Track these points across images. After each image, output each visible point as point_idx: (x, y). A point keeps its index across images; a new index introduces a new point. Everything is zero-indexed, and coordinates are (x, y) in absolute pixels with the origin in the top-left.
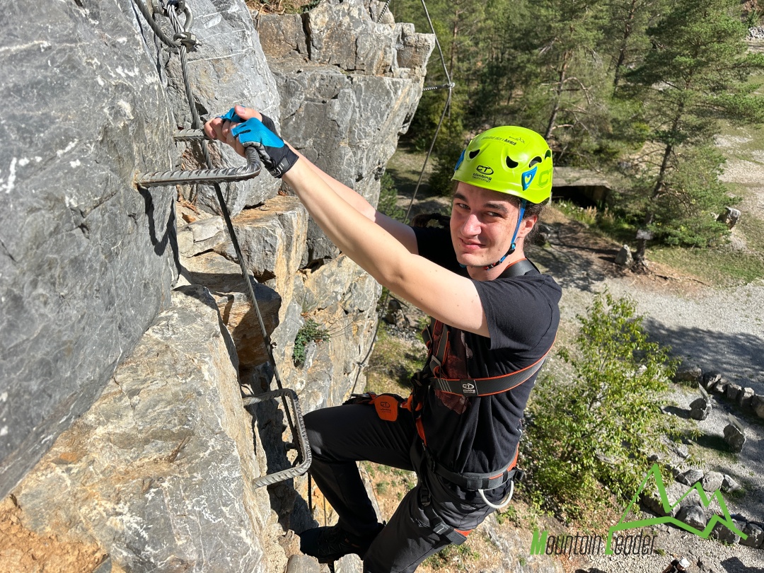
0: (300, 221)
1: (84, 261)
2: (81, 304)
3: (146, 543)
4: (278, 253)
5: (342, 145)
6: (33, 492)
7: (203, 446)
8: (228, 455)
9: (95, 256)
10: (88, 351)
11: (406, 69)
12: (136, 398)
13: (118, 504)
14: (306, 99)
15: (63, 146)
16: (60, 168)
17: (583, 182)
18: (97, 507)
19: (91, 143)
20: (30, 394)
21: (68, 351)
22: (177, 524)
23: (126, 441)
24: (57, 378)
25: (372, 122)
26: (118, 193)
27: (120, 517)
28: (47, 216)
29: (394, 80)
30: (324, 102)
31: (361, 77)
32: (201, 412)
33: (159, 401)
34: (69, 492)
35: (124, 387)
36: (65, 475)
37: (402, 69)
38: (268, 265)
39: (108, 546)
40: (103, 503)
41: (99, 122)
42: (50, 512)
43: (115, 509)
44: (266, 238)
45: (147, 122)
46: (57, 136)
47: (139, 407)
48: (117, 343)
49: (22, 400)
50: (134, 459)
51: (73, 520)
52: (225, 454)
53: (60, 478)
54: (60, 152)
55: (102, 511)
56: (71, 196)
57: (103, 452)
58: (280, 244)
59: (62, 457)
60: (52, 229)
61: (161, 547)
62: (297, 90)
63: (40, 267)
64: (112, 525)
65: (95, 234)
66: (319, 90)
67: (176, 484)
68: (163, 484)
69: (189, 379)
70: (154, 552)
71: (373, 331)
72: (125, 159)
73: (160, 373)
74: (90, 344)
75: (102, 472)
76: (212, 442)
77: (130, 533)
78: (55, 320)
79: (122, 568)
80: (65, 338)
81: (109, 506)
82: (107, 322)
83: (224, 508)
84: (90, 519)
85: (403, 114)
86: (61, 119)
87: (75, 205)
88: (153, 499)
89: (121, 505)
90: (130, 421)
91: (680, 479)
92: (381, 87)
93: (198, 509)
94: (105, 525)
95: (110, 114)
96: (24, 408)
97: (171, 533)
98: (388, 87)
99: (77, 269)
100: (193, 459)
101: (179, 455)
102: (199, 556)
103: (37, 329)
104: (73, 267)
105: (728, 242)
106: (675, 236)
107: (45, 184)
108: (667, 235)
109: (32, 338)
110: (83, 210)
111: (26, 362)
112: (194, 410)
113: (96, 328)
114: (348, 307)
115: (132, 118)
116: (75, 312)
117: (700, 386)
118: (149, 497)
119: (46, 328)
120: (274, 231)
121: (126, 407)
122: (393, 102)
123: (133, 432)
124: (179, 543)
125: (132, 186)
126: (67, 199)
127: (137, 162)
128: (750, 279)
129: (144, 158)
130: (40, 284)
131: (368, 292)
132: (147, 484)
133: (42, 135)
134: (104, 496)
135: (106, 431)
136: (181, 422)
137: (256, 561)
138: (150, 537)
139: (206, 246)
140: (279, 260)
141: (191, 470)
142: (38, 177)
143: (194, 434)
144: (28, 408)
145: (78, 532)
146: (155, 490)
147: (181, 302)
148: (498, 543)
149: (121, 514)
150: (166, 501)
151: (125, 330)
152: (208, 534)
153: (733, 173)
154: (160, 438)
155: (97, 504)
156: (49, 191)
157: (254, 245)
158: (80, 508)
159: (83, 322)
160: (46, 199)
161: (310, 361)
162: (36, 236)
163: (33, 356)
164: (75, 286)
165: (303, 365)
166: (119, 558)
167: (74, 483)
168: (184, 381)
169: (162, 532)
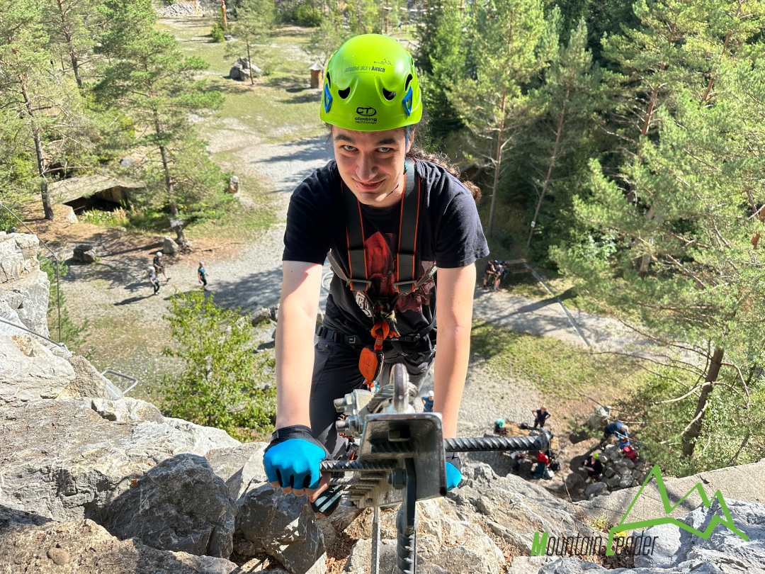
117: (270, 320)
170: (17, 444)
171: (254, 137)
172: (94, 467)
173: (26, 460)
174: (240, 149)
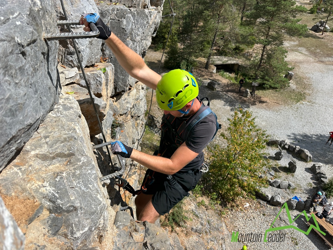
0: (111, 73)
1: (24, 69)
2: (24, 89)
3: (58, 198)
4: (103, 85)
5: (128, 40)
6: (5, 178)
7: (79, 160)
8: (90, 164)
9: (29, 68)
10: (29, 110)
11: (154, 7)
12: (48, 140)
13: (44, 182)
14: (111, 19)
15: (13, 14)
16: (12, 24)
17: (229, 62)
18: (35, 184)
19: (24, 15)
20: (6, 123)
21: (20, 107)
22: (71, 192)
23: (44, 158)
24: (17, 119)
25: (140, 29)
26: (37, 41)
27: (45, 188)
28: (8, 44)
29: (149, 11)
30: (119, 20)
31: (135, 9)
32: (77, 147)
33: (58, 141)
34: (21, 178)
35: (42, 135)
36: (19, 171)
37: (152, 7)
38: (99, 90)
39: (41, 200)
40: (37, 182)
41: (27, 6)
42: (14, 187)
43: (42, 185)
44: (97, 78)
45: (47, 12)
46: (9, 9)
47: (49, 143)
48: (40, 110)
49: (3, 125)
50: (49, 165)
51: (24, 190)
52: (89, 163)
53: (16, 173)
54: (11, 17)
55: (37, 186)
56: (18, 38)
57: (35, 162)
58: (103, 81)
59: (17, 164)
60: (10, 51)
61: (64, 200)
62: (107, 15)
63: (6, 67)
64: (42, 191)
65: (28, 58)
66: (116, 15)
67: (68, 174)
68: (63, 175)
69: (70, 132)
70: (61, 202)
71: (144, 126)
72: (40, 26)
73: (57, 130)
74: (30, 107)
75: (35, 170)
76: (82, 159)
77: (50, 194)
78: (14, 93)
79: (48, 210)
80: (19, 102)
81: (40, 183)
82: (36, 100)
83: (90, 186)
84: (32, 189)
85: (154, 26)
86: (10, 2)
87: (20, 42)
88: (59, 181)
89: (45, 183)
90: (46, 149)
91: (271, 185)
92: (144, 14)
93: (79, 185)
94: (39, 191)
95: (32, 4)
96: (4, 128)
97: (68, 195)
98: (147, 14)
99: (21, 73)
100: (75, 165)
101: (68, 163)
102: (81, 205)
103: (7, 95)
104: (20, 71)
105: (289, 86)
106: (267, 84)
107: (6, 30)
108: (264, 84)
109: (5, 98)
110: (23, 44)
111: (4, 108)
112: (74, 146)
113: (31, 101)
114: (133, 114)
115: (41, 7)
116: (22, 92)
117: (279, 146)
118: (57, 180)
119: (11, 95)
120: (100, 75)
121: (44, 143)
122: (150, 20)
123: (48, 154)
124: (72, 199)
125: (42, 39)
126: (16, 38)
127: (44, 29)
128: (298, 101)
129: (46, 28)
130: (7, 76)
131: (141, 108)
132: (56, 175)
133: (3, 8)
134: (37, 179)
135: (36, 153)
136: (68, 150)
137: (104, 208)
138: (59, 196)
139: (71, 80)
140: (104, 88)
141: (75, 169)
142: (3, 26)
143: (74, 155)
144: (6, 129)
145: (27, 194)
146: (60, 177)
147: (63, 102)
148: (199, 215)
149: (45, 187)
150: (65, 182)
151: (43, 105)
152: (83, 196)
153: (290, 57)
154: (60, 157)
155: (34, 183)
156: (8, 33)
157: (92, 82)
158: (27, 185)
159: (26, 97)
160: (7, 36)
161: (118, 136)
162: (4, 52)
163: (7, 106)
164: (21, 80)
165: (115, 138)
166: (46, 205)
167: (23, 175)
168: (68, 133)
169: (64, 194)
171: (311, 59)
174: (301, 62)
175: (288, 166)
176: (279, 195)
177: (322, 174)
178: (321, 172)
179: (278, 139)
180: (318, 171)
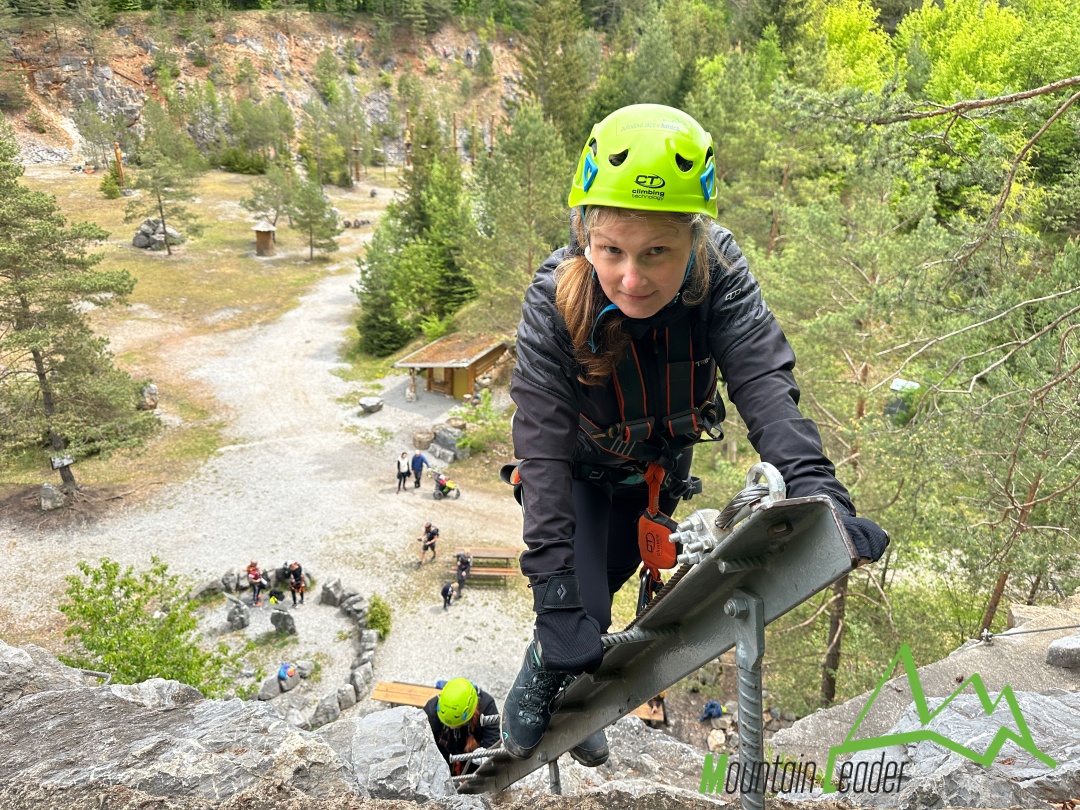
117: (224, 593)
128: (207, 454)
153: (120, 340)
170: (20, 760)
171: (176, 327)
172: (156, 767)
173: (47, 777)
175: (273, 628)
176: (292, 711)
177: (351, 596)
178: (346, 594)
179: (215, 578)
180: (338, 596)
